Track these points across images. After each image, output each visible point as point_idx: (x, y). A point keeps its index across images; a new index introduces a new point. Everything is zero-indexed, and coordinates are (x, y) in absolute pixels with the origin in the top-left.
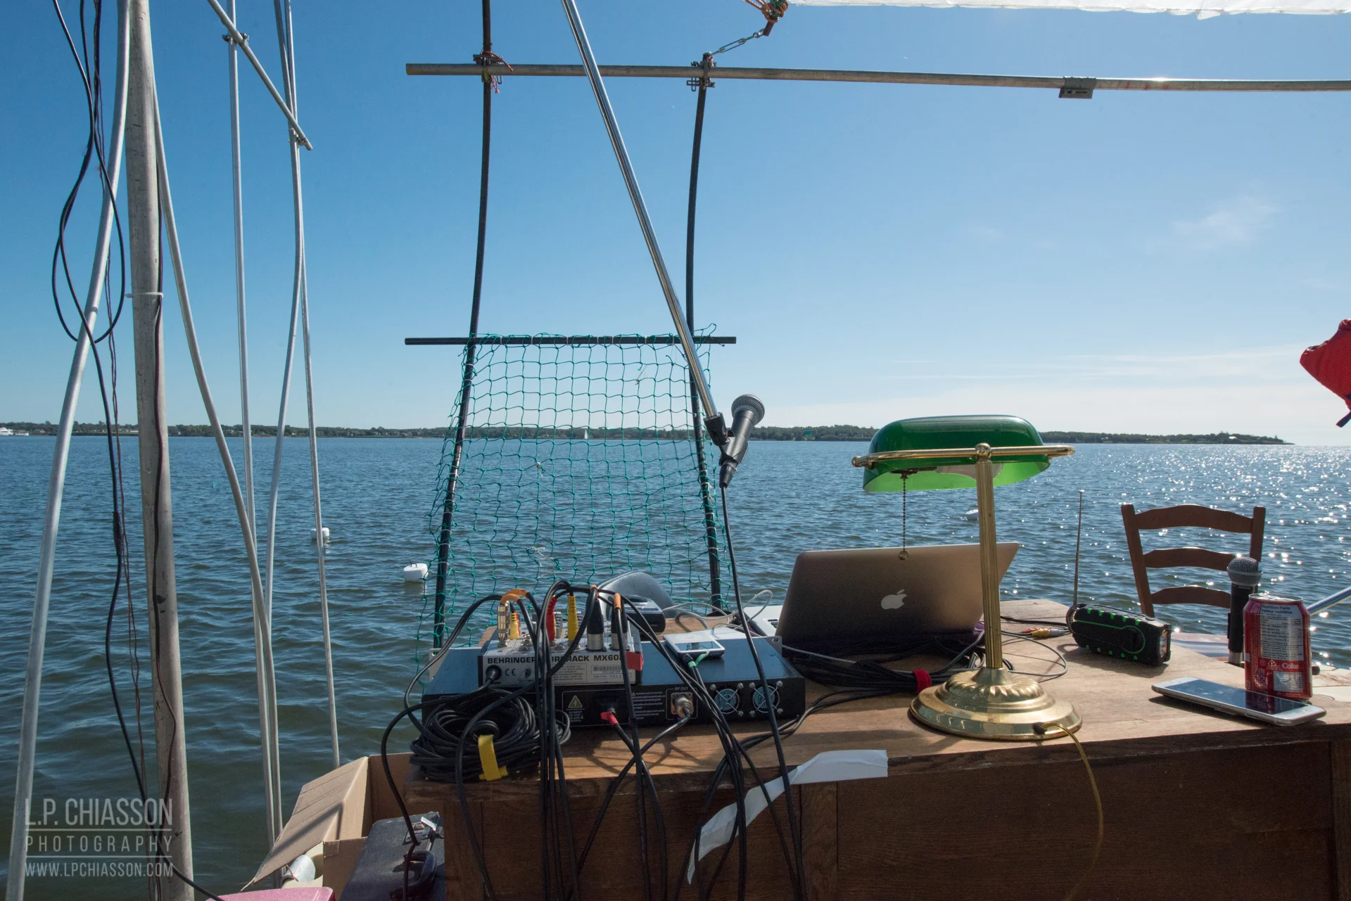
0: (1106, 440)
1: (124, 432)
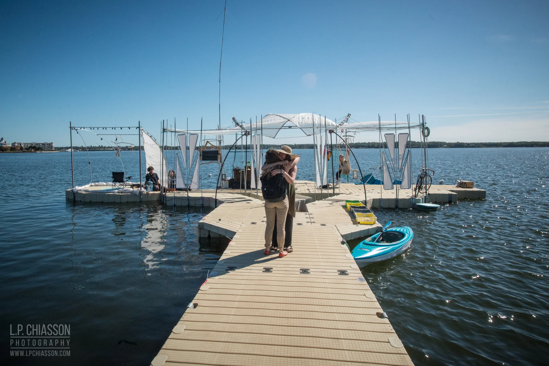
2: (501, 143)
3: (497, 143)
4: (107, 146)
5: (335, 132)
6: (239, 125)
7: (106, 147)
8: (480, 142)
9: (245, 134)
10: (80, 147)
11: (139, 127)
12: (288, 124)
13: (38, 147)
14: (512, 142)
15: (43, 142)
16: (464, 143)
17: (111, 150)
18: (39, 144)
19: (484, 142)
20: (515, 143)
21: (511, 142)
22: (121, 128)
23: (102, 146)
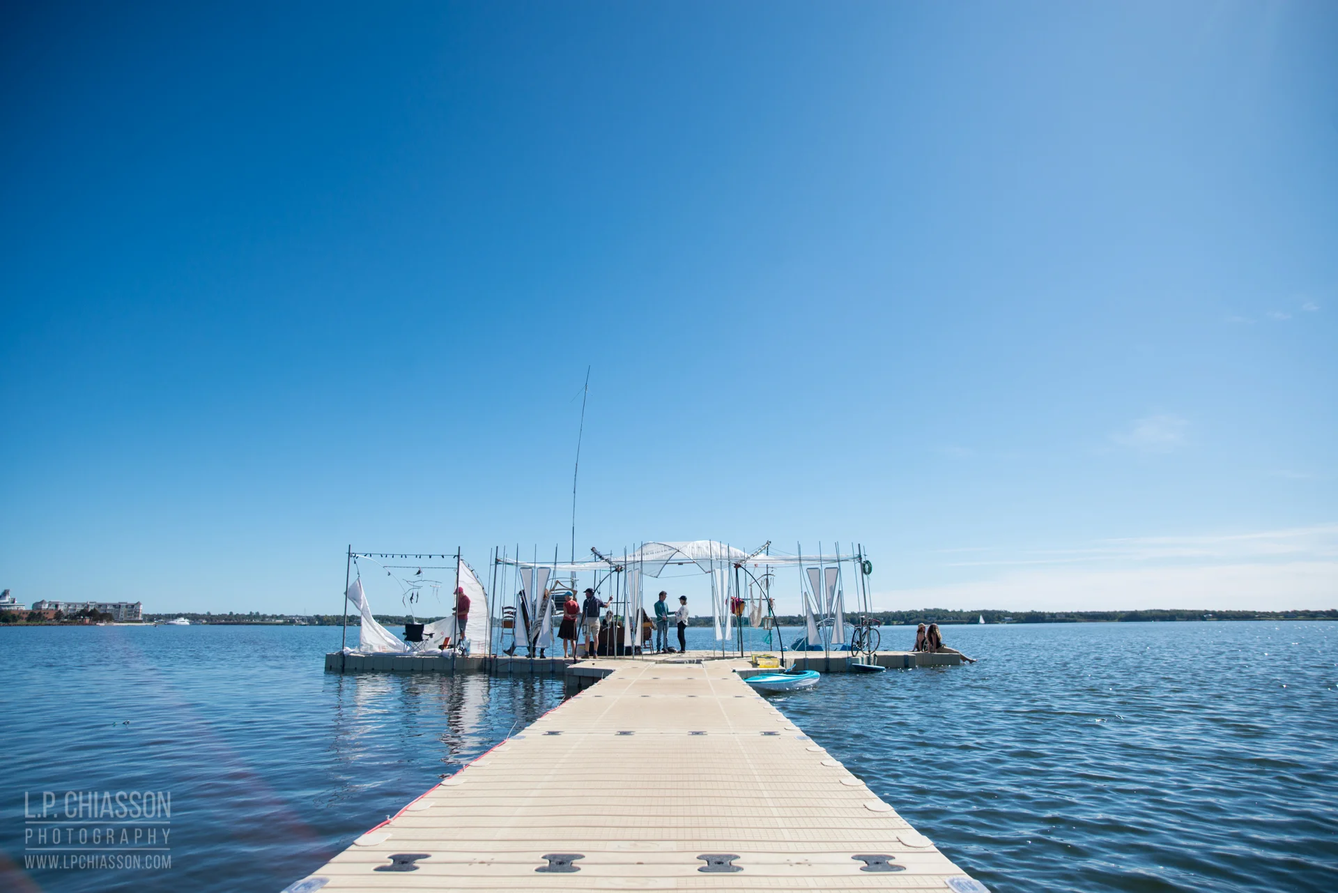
0: (1209, 617)
1: (270, 622)
2: (1116, 612)
3: (1108, 612)
4: (269, 614)
5: (743, 566)
6: (603, 559)
7: (268, 617)
8: (1075, 610)
9: (616, 570)
10: (204, 615)
11: (458, 556)
12: (678, 556)
13: (101, 612)
14: (1136, 611)
15: (116, 601)
16: (1043, 614)
17: (278, 624)
18: (106, 605)
19: (1083, 610)
20: (1141, 612)
21: (1133, 610)
22: (430, 557)
23: (258, 613)
